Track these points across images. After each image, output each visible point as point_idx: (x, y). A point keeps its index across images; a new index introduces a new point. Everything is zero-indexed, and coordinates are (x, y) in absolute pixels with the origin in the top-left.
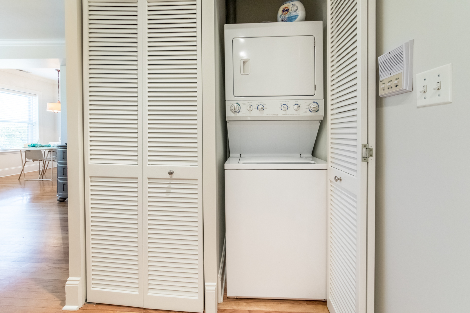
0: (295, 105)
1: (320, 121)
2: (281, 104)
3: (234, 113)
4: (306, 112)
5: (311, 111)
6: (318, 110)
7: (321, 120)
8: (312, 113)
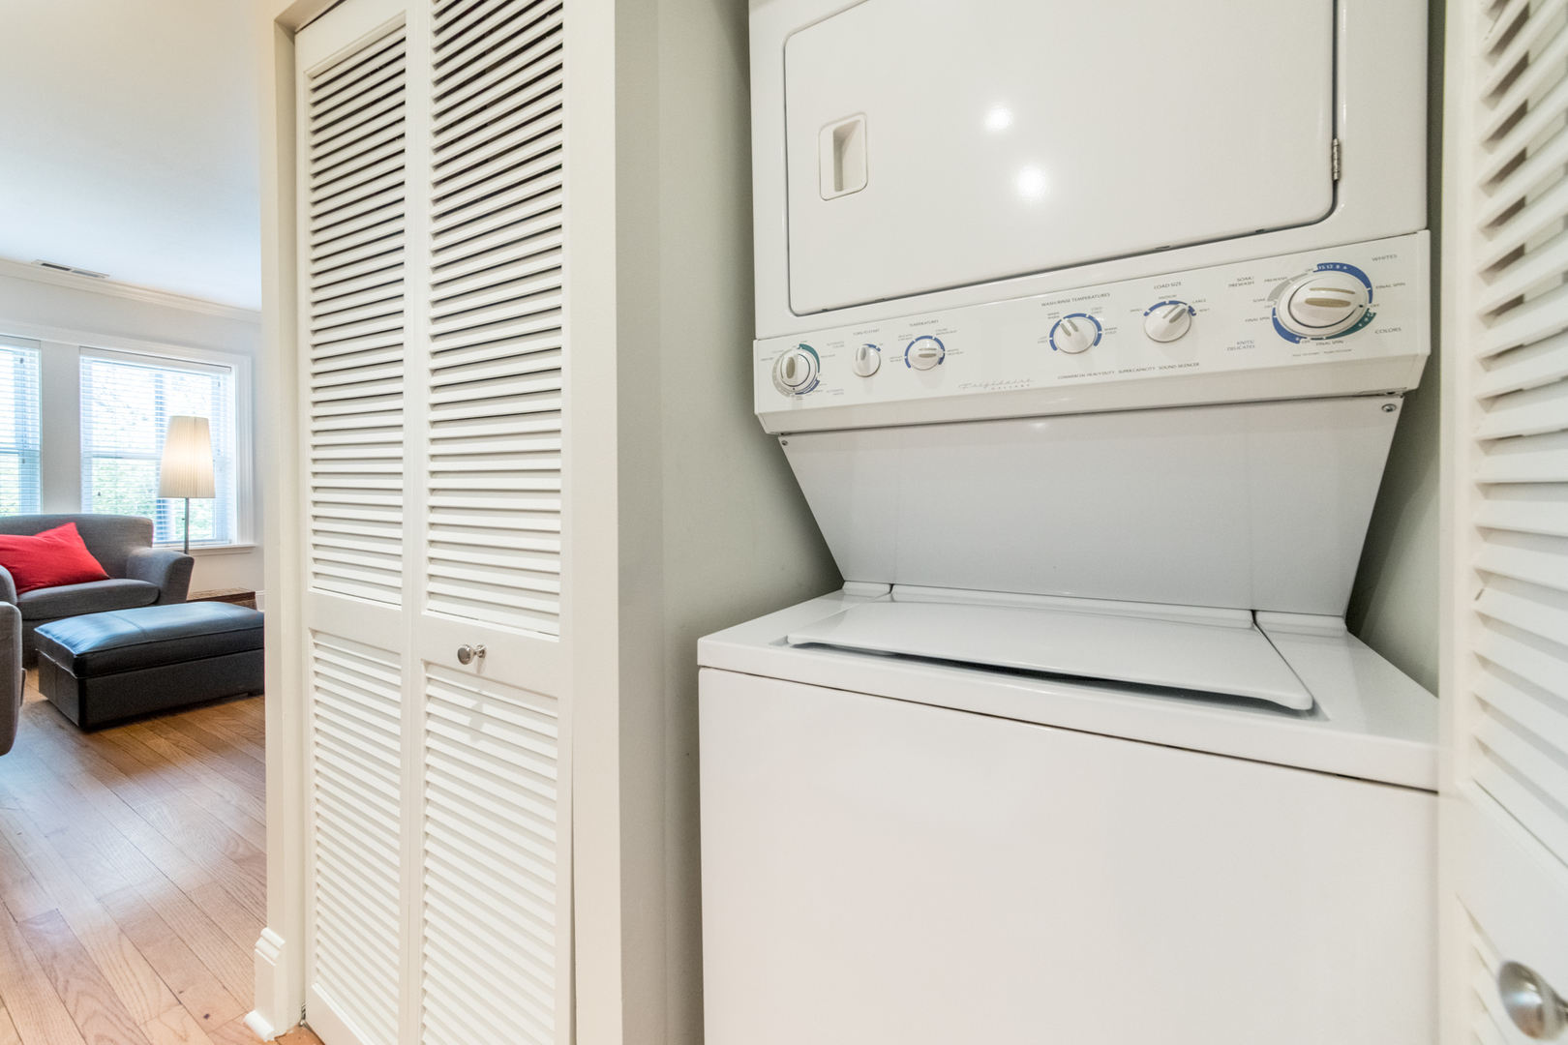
0: (1152, 309)
1: (1399, 402)
2: (1051, 316)
3: (788, 395)
4: (1248, 345)
5: (1291, 337)
6: (1366, 319)
7: (1408, 396)
8: (1307, 347)
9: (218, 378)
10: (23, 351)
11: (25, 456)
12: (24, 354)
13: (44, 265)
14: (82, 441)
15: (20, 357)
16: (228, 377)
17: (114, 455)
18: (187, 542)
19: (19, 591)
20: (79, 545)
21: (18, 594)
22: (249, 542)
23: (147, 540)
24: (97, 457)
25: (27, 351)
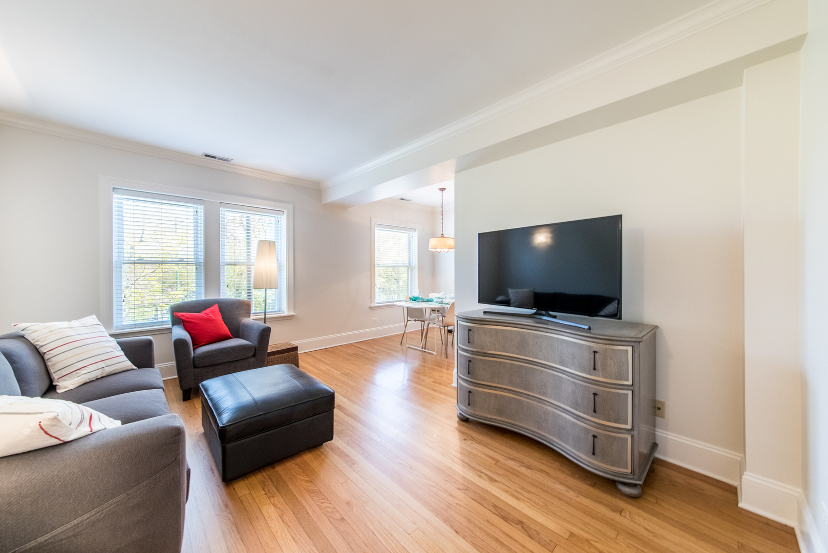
9: (278, 218)
10: (197, 206)
11: (197, 264)
12: (198, 208)
13: (206, 155)
14: (221, 256)
15: (196, 210)
16: (282, 217)
17: (233, 263)
18: (265, 313)
19: (195, 347)
20: (219, 318)
21: (194, 349)
22: (292, 313)
23: (248, 314)
24: (228, 265)
25: (199, 206)
